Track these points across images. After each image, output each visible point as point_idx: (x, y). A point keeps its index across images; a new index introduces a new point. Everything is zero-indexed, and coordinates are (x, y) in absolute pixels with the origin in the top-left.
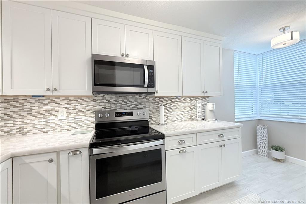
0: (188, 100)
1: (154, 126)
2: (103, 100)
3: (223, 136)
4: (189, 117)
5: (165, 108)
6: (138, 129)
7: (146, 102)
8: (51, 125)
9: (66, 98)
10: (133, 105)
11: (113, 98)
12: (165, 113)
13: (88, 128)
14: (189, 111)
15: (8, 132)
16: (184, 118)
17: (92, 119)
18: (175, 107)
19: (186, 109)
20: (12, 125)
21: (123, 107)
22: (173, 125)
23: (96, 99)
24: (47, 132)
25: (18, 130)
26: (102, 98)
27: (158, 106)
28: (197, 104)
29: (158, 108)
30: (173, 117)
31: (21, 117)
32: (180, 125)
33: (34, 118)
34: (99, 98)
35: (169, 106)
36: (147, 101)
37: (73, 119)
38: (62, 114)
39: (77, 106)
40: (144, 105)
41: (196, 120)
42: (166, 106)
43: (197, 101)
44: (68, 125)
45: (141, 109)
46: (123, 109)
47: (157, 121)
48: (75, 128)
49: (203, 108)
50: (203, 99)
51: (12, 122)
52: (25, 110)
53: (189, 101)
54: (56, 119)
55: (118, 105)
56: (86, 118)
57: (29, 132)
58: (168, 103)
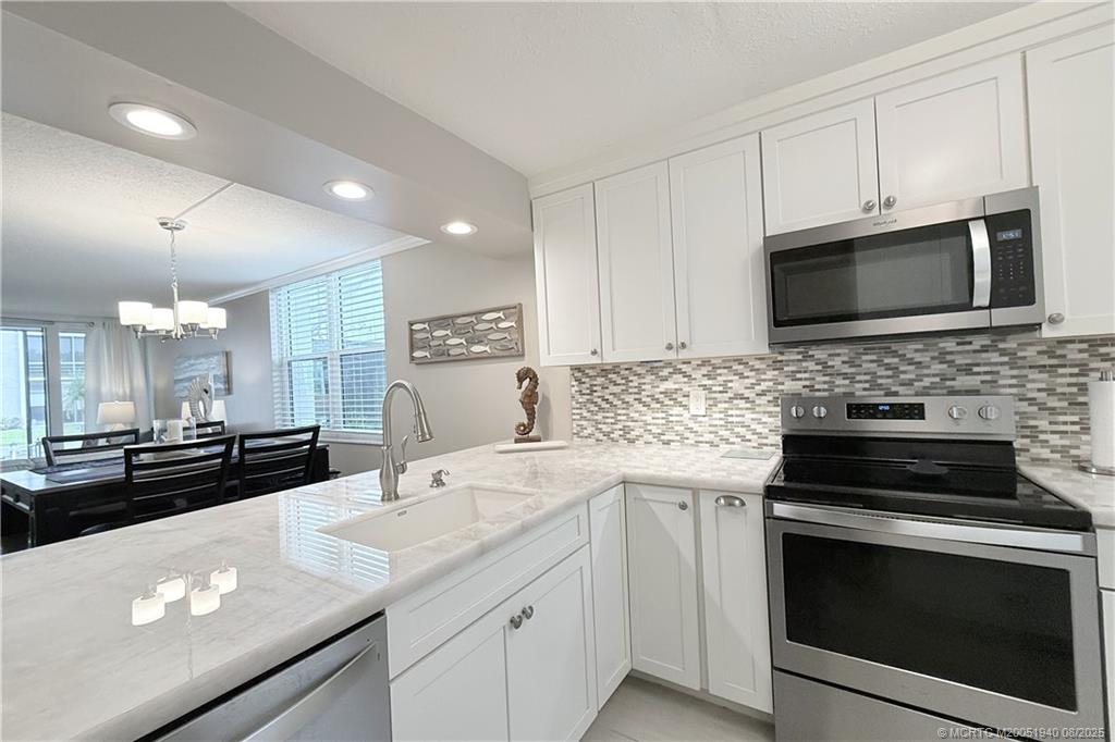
2: (804, 364)
7: (1004, 364)
8: (676, 428)
9: (705, 362)
10: (926, 379)
11: (839, 355)
13: (761, 445)
15: (607, 434)
17: (771, 420)
20: (613, 421)
21: (881, 385)
23: (781, 361)
24: (667, 443)
25: (621, 433)
26: (800, 357)
27: (1082, 380)
29: (1083, 389)
31: (624, 406)
33: (645, 408)
34: (792, 358)
36: (1005, 359)
37: (722, 416)
38: (697, 405)
39: (731, 381)
40: (988, 378)
44: (711, 433)
46: (882, 393)
48: (727, 441)
51: (612, 415)
52: (631, 390)
54: (686, 415)
55: (858, 378)
56: (755, 416)
57: (639, 437)
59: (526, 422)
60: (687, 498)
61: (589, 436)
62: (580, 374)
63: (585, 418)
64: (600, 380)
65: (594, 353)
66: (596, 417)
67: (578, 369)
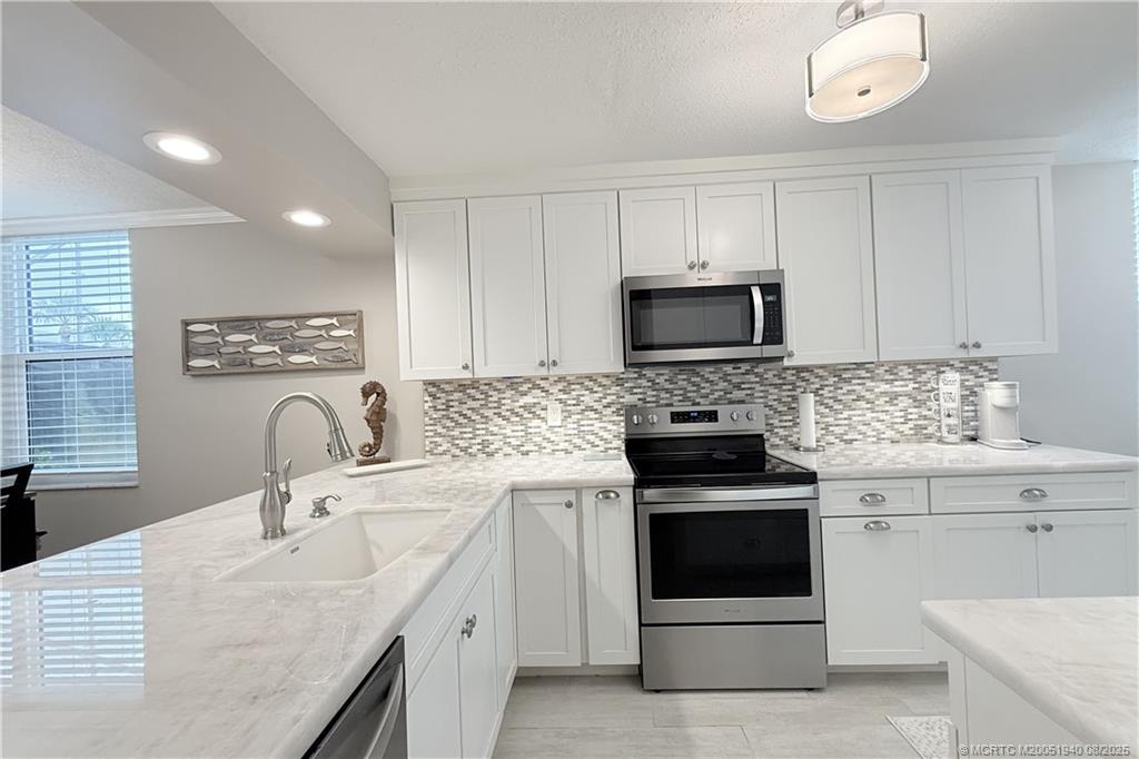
0: (905, 372)
1: (783, 451)
2: (639, 381)
3: (1044, 496)
4: (911, 429)
5: (818, 398)
6: (735, 457)
7: (757, 382)
8: (534, 439)
9: (561, 379)
10: (716, 393)
11: (662, 374)
12: (816, 414)
13: (607, 449)
14: (910, 410)
15: (464, 450)
16: (890, 434)
17: (615, 427)
18: (855, 397)
19: (895, 402)
20: (471, 435)
21: (690, 397)
22: (846, 453)
23: (624, 379)
24: (527, 453)
25: (480, 447)
26: (636, 375)
27: (794, 393)
28: (941, 384)
29: (795, 398)
30: (847, 428)
31: (483, 420)
32: (875, 455)
33: (505, 422)
34: (631, 376)
35: (831, 395)
36: (757, 379)
37: (575, 426)
38: (554, 416)
39: (583, 395)
40: (749, 392)
41: (940, 441)
42: (821, 392)
43: (942, 376)
44: (566, 441)
45: (742, 402)
46: (690, 403)
47: (790, 439)
48: (579, 448)
49: (971, 398)
50: (971, 368)
51: (471, 430)
52: (490, 405)
53: (911, 376)
54: (544, 426)
55: (676, 392)
56: (602, 425)
57: (497, 451)
58: (826, 386)
59: (372, 441)
60: (572, 497)
61: (444, 453)
62: (435, 389)
63: (440, 435)
64: (457, 396)
65: (466, 367)
66: (452, 433)
67: (433, 383)
